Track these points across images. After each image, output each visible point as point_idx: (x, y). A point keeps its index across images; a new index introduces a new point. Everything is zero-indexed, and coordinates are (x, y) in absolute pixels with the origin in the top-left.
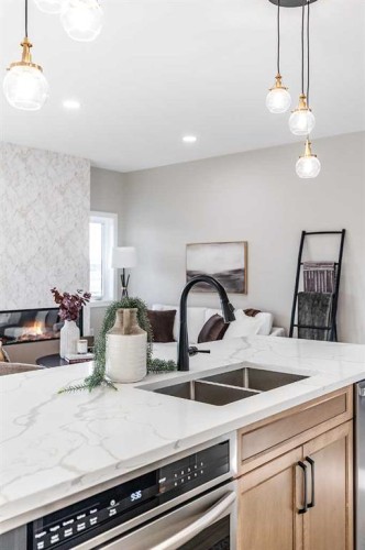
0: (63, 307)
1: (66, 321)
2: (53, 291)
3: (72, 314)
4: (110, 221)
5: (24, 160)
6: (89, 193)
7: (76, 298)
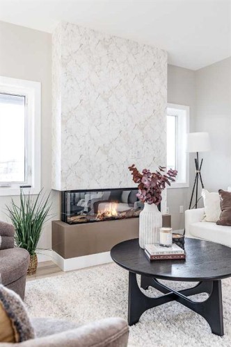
0: (142, 187)
1: (146, 204)
2: (131, 169)
3: (153, 195)
4: (183, 113)
5: (107, 47)
6: (166, 82)
7: (158, 176)
